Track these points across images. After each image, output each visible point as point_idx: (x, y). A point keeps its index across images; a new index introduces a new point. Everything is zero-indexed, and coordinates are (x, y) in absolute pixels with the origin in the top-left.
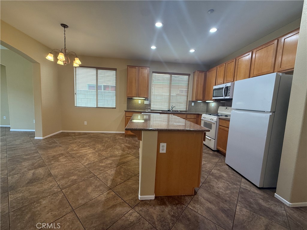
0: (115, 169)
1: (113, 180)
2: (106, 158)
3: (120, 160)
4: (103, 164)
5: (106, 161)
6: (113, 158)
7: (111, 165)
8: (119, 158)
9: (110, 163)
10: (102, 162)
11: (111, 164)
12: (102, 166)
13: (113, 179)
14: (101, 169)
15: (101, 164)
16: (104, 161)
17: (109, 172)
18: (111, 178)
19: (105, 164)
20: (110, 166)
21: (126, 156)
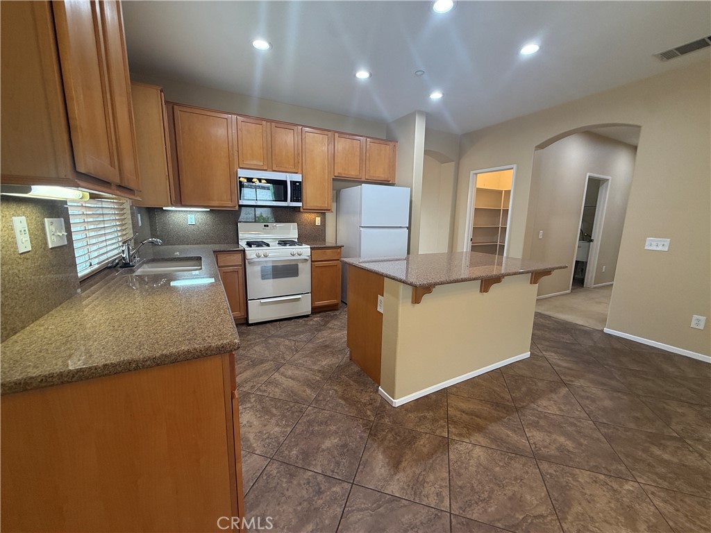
0: (532, 405)
1: (553, 391)
2: (536, 457)
3: (498, 419)
4: (562, 439)
5: (545, 447)
6: (514, 437)
7: (538, 422)
8: (495, 428)
9: (536, 427)
10: (561, 449)
11: (535, 425)
12: (568, 436)
13: (551, 391)
14: (574, 429)
15: (569, 445)
16: (553, 451)
17: (553, 410)
18: (554, 396)
19: (554, 436)
20: (542, 422)
21: (465, 417)
